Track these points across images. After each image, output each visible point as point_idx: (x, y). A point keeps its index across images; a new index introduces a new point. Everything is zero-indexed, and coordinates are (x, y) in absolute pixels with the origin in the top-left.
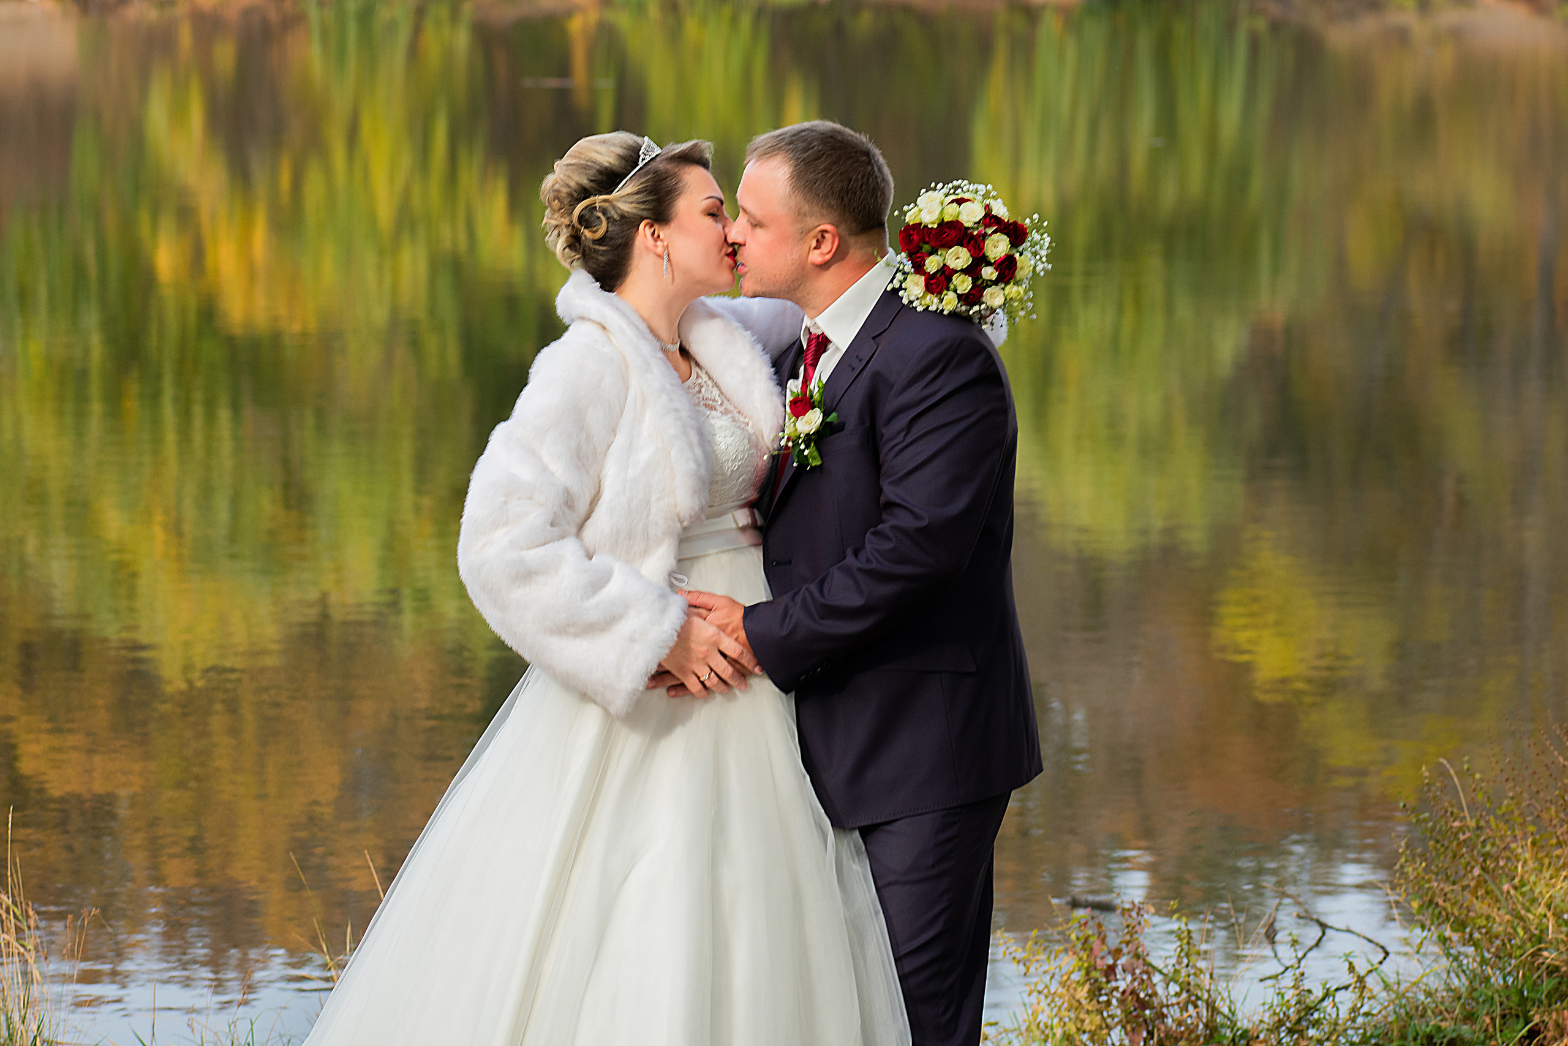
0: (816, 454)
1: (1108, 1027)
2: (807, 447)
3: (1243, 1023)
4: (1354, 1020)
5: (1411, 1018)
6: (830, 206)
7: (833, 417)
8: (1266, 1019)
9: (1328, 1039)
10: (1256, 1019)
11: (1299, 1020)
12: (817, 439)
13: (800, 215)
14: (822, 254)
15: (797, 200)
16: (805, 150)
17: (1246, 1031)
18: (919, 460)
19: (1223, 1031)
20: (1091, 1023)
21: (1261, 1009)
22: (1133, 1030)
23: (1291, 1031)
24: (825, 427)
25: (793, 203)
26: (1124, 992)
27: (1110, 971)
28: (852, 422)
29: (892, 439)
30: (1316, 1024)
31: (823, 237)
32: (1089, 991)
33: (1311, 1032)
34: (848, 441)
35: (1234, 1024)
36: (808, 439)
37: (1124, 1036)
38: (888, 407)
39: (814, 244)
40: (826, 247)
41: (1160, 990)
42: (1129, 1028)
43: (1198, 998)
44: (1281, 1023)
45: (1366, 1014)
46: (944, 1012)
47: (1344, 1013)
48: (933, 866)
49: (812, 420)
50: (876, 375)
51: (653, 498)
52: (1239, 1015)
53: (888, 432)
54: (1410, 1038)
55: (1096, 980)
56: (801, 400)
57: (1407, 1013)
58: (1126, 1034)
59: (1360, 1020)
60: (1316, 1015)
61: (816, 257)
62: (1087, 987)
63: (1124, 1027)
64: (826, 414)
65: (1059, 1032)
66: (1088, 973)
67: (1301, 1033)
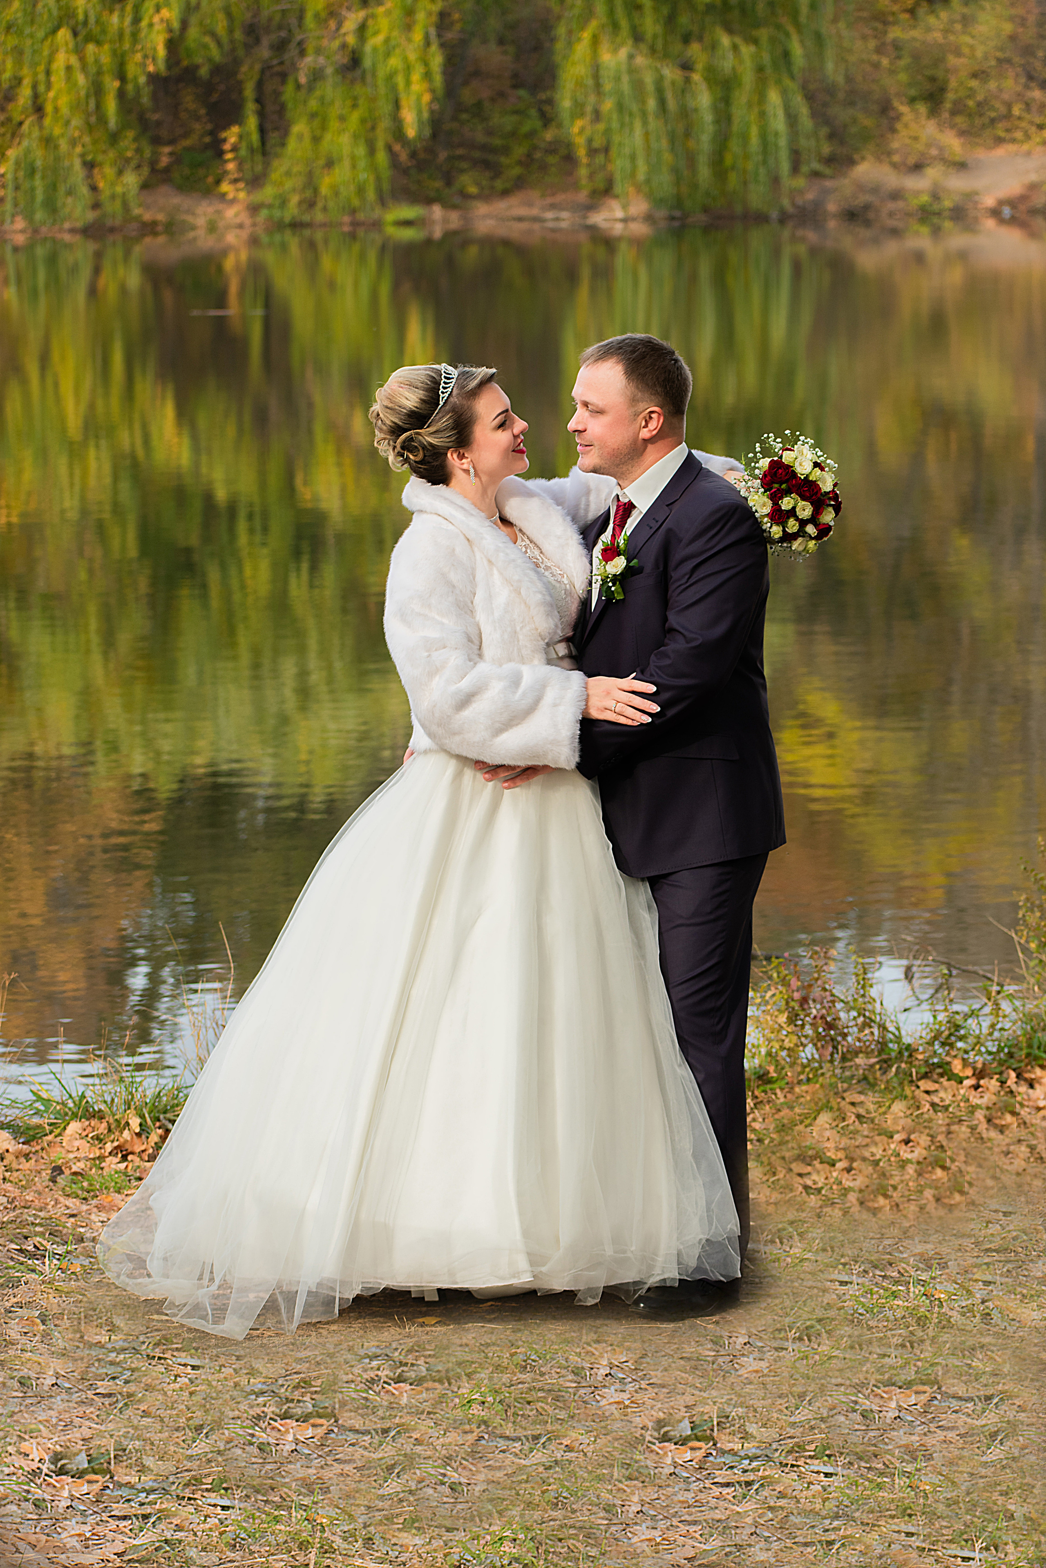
0: (620, 590)
1: (802, 1044)
2: (614, 585)
3: (907, 1040)
4: (991, 1034)
5: (1035, 1031)
6: (656, 393)
7: (634, 562)
8: (924, 1034)
9: (973, 1049)
10: (918, 1035)
11: (951, 1035)
12: (621, 579)
13: (633, 401)
14: (651, 431)
15: (632, 388)
16: (633, 352)
17: (909, 1045)
18: (698, 596)
19: (891, 1045)
20: (790, 1042)
21: (919, 1028)
22: (823, 1046)
23: (943, 1044)
24: (628, 571)
25: (629, 393)
26: (815, 1017)
27: (804, 1001)
28: (648, 568)
29: (679, 580)
30: (961, 1038)
31: (651, 418)
32: (788, 1018)
33: (960, 1044)
34: (645, 582)
35: (898, 1038)
36: (615, 578)
37: (815, 1051)
38: (679, 553)
39: (643, 423)
40: (653, 425)
41: (842, 1015)
42: (819, 1045)
43: (872, 1021)
44: (935, 1038)
45: (1002, 1029)
46: (718, 1023)
47: (985, 1031)
48: (711, 913)
49: (618, 564)
50: (669, 531)
51: (518, 629)
52: (903, 1033)
53: (675, 575)
54: (1035, 1046)
55: (793, 1008)
56: (610, 549)
57: (1032, 1028)
58: (817, 1050)
59: (996, 1034)
60: (962, 1032)
61: (645, 434)
62: (786, 1015)
63: (815, 1045)
64: (629, 560)
65: (763, 1051)
66: (787, 1003)
67: (952, 1045)
